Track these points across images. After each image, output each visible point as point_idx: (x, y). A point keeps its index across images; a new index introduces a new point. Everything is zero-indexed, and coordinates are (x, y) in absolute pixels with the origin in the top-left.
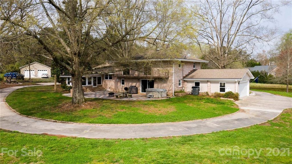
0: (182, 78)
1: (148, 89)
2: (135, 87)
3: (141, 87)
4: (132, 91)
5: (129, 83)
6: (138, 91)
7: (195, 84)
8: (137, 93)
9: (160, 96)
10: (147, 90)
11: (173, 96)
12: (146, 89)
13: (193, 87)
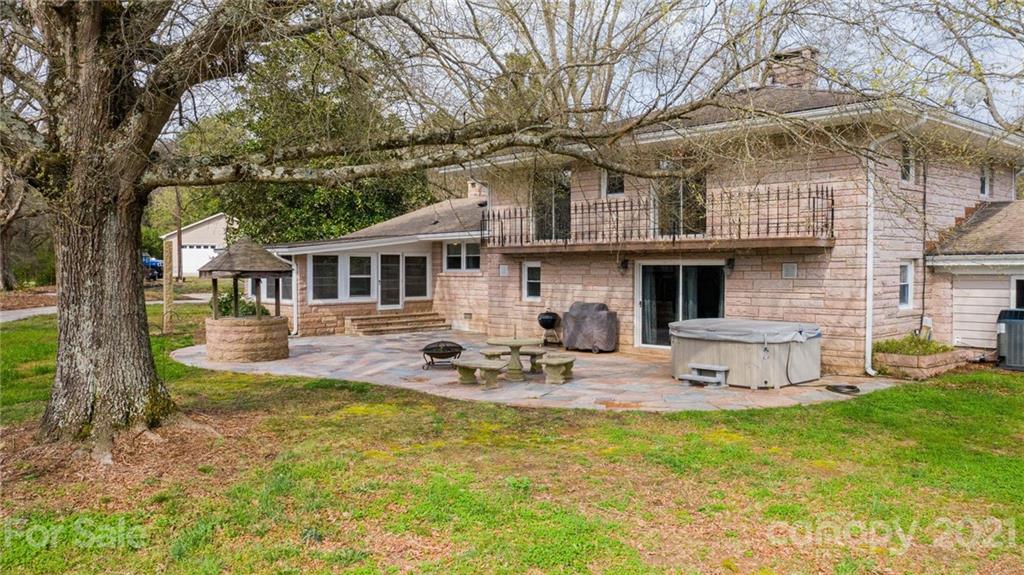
0: (920, 255)
1: (686, 325)
2: (605, 312)
3: (638, 310)
4: (580, 338)
5: (571, 287)
6: (618, 334)
7: (1013, 293)
8: (612, 347)
9: (776, 379)
10: (677, 329)
11: (866, 374)
12: (671, 324)
13: (1004, 316)
